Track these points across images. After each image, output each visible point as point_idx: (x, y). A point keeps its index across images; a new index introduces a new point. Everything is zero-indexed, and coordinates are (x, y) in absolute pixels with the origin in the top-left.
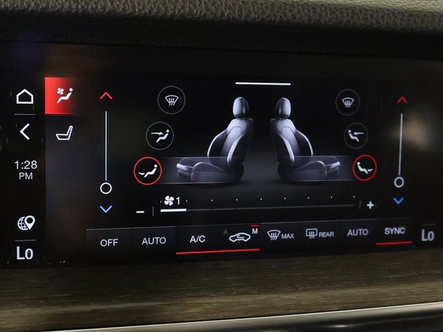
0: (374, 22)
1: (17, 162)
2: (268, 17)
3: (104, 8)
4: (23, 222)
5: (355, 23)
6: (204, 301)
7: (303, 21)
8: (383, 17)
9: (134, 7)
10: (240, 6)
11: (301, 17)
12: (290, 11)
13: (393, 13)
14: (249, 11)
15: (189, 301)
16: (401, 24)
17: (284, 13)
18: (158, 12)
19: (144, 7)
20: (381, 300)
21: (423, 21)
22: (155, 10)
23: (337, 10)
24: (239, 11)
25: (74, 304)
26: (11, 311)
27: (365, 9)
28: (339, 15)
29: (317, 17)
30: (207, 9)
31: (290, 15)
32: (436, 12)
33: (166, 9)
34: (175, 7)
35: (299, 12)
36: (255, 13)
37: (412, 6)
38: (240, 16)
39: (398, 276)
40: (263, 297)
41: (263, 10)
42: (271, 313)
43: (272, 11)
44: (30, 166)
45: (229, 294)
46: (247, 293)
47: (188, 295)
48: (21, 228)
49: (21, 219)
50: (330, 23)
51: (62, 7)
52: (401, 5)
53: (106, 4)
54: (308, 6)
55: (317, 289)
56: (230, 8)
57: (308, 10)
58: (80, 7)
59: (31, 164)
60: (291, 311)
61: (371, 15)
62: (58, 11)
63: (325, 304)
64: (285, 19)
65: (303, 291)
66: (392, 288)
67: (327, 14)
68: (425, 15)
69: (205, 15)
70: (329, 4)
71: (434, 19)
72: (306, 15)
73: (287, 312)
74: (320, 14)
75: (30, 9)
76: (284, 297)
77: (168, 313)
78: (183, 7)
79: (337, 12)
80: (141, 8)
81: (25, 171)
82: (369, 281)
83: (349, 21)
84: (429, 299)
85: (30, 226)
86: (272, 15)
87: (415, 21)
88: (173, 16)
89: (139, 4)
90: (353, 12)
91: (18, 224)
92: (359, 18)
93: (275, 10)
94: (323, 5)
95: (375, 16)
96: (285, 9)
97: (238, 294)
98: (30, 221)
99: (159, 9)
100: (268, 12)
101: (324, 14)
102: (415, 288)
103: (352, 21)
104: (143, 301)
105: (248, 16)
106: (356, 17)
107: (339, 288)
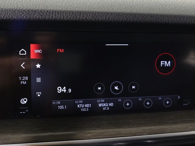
0: (160, 20)
1: (20, 77)
2: (116, 19)
3: (52, 17)
4: (23, 101)
5: (152, 21)
6: (93, 131)
7: (131, 21)
8: (163, 18)
9: (64, 17)
10: (105, 15)
11: (130, 19)
12: (126, 17)
13: (168, 17)
14: (109, 17)
15: (87, 131)
16: (171, 21)
17: (123, 18)
18: (73, 19)
19: (68, 17)
20: (165, 131)
21: (180, 20)
22: (72, 18)
23: (145, 16)
24: (105, 17)
25: (42, 132)
26: (18, 135)
27: (156, 15)
28: (146, 18)
29: (137, 19)
30: (93, 17)
31: (126, 18)
32: (186, 16)
33: (76, 18)
34: (80, 17)
35: (129, 17)
36: (112, 18)
37: (175, 13)
38: (106, 19)
39: (172, 121)
40: (116, 130)
41: (115, 17)
42: (120, 136)
43: (118, 17)
44: (25, 79)
45: (103, 128)
46: (110, 128)
47: (87, 129)
48: (22, 103)
49: (22, 100)
50: (142, 21)
51: (36, 18)
52: (171, 13)
53: (53, 16)
54: (133, 14)
55: (138, 127)
56: (101, 16)
57: (133, 16)
58: (43, 17)
59: (25, 78)
60: (128, 135)
61: (158, 18)
62: (34, 19)
63: (141, 133)
64: (123, 20)
65: (133, 127)
66: (169, 126)
67: (140, 18)
68: (181, 17)
69: (92, 19)
70: (141, 14)
71: (184, 18)
72: (132, 18)
73: (126, 136)
74: (138, 18)
75: (24, 19)
76: (125, 130)
77: (79, 136)
78: (83, 17)
79: (145, 17)
80: (67, 17)
81: (23, 81)
82: (160, 124)
83: (149, 20)
84: (184, 131)
85: (25, 102)
86: (118, 18)
87: (176, 20)
88: (79, 20)
89: (66, 16)
90: (151, 17)
91: (21, 101)
92: (153, 19)
93: (120, 17)
94: (139, 14)
95: (160, 18)
96: (123, 16)
97: (107, 128)
98: (25, 100)
99: (74, 18)
100: (117, 17)
101: (139, 18)
102: (179, 126)
103: (151, 20)
104: (69, 131)
105: (109, 19)
106: (152, 18)
107: (148, 126)
